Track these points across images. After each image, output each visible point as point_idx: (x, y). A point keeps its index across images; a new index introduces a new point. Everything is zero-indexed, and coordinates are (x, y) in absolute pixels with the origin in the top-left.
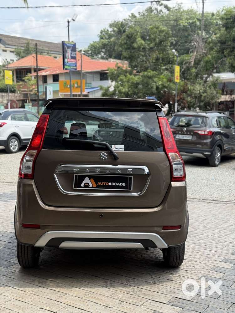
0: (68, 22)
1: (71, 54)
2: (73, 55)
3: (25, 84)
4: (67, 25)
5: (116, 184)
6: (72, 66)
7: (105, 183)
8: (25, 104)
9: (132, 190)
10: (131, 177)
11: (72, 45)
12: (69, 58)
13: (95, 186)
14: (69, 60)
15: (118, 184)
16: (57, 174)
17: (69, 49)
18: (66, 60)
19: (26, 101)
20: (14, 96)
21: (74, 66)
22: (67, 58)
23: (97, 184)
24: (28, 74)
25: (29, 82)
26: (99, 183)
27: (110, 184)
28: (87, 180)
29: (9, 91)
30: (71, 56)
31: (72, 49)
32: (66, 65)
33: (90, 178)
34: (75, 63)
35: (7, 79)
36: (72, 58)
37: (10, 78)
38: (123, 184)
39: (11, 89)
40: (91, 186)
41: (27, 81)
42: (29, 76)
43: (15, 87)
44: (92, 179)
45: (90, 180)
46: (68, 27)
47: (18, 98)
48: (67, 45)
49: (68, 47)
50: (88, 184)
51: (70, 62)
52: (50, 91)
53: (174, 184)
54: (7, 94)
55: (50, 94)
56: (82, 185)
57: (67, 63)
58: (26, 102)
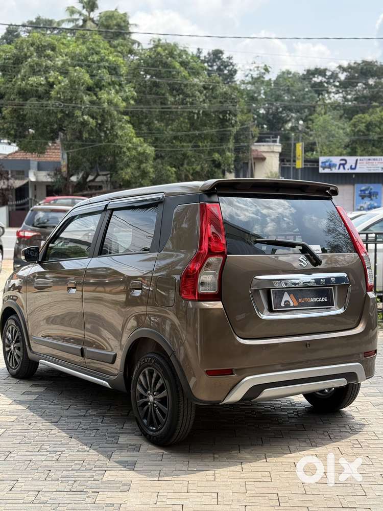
5: (318, 300)
7: (306, 299)
9: (335, 306)
10: (332, 289)
13: (297, 304)
26: (300, 300)
27: (312, 300)
28: (286, 297)
33: (289, 293)
38: (325, 299)
40: (292, 304)
44: (292, 295)
45: (290, 296)
50: (288, 302)
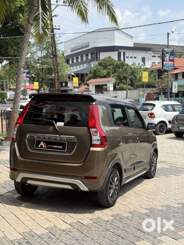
0: (168, 34)
1: (169, 57)
2: (171, 58)
3: (162, 81)
4: (167, 36)
5: (57, 147)
6: (169, 67)
7: (51, 146)
8: (159, 96)
9: (66, 151)
10: (66, 143)
11: (171, 51)
12: (167, 61)
14: (167, 62)
15: (59, 147)
16: (27, 139)
17: (168, 54)
18: (165, 63)
19: (160, 93)
20: (153, 90)
21: (171, 67)
22: (166, 61)
23: (47, 146)
24: (165, 73)
25: (165, 79)
26: (48, 146)
27: (54, 146)
28: (42, 144)
29: (145, 87)
30: (169, 59)
31: (170, 54)
32: (164, 66)
33: (44, 142)
34: (173, 64)
35: (144, 78)
36: (170, 60)
37: (146, 77)
38: (61, 147)
39: (152, 85)
40: (44, 147)
41: (164, 78)
42: (165, 75)
43: (155, 84)
44: (45, 143)
45: (44, 143)
46: (167, 38)
47: (155, 92)
48: (166, 51)
49: (167, 53)
50: (42, 146)
51: (168, 64)
52: (175, 86)
53: (92, 149)
54: (147, 89)
55: (176, 88)
56: (39, 146)
57: (166, 64)
58: (160, 95)
